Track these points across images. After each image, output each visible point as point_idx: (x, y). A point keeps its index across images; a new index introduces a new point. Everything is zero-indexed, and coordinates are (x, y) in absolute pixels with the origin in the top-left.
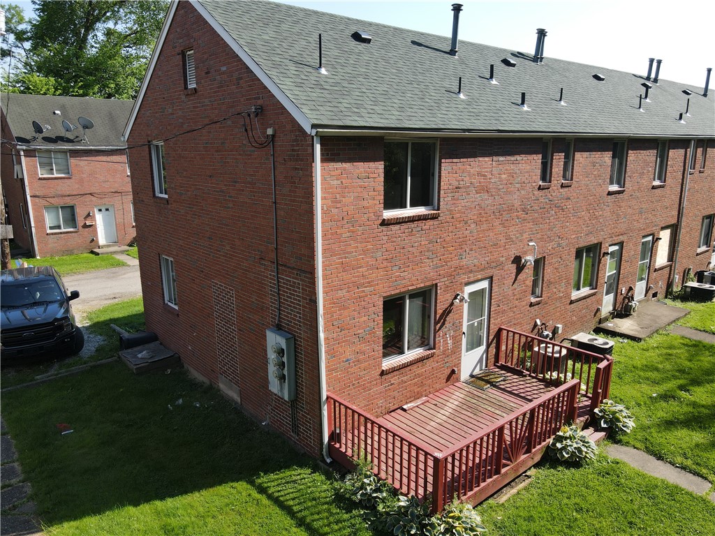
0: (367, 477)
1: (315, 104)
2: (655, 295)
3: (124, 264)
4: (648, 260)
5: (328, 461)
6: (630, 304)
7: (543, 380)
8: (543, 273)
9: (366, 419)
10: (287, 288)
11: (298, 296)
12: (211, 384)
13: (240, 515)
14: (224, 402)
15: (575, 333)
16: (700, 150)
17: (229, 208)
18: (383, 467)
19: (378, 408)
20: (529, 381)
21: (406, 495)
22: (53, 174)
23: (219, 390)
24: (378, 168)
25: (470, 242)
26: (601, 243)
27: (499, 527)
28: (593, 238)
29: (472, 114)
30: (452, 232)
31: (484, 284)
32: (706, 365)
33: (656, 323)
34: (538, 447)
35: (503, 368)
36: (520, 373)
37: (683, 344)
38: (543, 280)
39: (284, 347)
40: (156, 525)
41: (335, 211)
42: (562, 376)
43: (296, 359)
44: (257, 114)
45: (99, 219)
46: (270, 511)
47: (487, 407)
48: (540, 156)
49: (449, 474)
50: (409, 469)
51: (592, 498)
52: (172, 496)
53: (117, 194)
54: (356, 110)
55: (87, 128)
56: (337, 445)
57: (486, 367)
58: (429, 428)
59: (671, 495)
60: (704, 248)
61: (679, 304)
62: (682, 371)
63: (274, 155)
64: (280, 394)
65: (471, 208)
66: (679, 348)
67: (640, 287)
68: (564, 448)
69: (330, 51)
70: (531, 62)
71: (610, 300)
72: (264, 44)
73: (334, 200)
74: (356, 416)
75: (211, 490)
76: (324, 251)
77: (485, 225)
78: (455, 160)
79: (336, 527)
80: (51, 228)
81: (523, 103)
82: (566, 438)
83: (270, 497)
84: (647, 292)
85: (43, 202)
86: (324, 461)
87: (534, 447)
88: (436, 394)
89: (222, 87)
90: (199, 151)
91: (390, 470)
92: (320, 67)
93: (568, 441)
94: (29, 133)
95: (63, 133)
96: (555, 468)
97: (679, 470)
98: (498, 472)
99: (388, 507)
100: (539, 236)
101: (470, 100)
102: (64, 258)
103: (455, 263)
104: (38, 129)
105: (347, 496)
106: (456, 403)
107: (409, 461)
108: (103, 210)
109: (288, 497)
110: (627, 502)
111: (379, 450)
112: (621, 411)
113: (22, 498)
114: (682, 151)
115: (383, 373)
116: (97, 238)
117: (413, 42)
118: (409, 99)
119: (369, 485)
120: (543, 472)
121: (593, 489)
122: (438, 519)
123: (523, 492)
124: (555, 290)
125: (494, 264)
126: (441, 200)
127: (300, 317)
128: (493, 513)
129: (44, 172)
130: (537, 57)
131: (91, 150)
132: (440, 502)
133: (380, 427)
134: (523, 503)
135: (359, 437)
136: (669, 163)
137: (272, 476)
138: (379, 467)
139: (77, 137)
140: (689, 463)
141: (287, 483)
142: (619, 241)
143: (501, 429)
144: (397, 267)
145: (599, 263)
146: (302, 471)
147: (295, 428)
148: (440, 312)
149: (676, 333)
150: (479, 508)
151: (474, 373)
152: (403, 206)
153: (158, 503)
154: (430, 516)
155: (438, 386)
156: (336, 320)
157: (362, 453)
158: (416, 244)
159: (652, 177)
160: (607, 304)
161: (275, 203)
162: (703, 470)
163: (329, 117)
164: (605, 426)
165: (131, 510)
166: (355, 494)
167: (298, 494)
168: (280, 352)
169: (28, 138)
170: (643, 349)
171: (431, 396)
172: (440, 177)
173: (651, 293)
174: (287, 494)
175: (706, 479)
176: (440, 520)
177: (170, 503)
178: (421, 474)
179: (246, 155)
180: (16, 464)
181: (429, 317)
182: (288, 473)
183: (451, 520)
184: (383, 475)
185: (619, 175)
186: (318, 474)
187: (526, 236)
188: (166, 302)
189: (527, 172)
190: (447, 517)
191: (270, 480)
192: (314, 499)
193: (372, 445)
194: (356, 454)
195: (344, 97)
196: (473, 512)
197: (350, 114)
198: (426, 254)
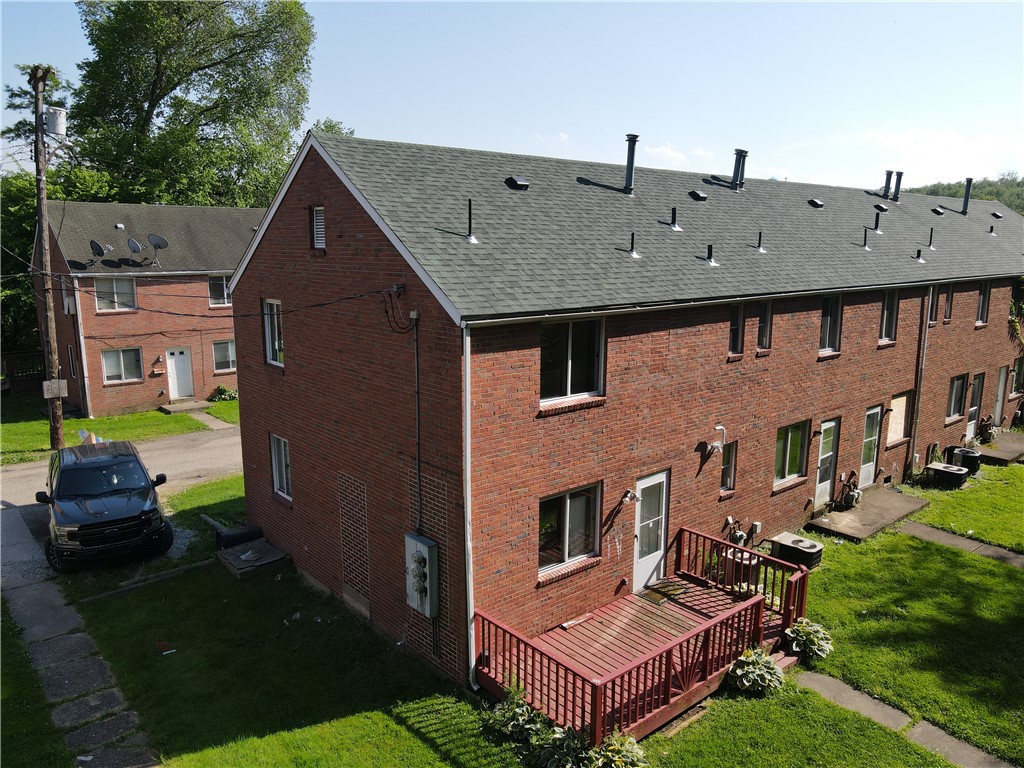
0: (519, 706)
1: (464, 287)
2: (887, 480)
3: (205, 428)
4: (876, 437)
5: (475, 688)
6: (852, 493)
7: (731, 593)
8: (736, 461)
9: (519, 640)
10: (430, 489)
11: (443, 499)
12: (332, 595)
13: (378, 748)
14: (351, 616)
15: (779, 532)
16: (942, 298)
17: (362, 390)
18: (538, 695)
19: (533, 626)
20: (714, 595)
21: (562, 727)
22: (114, 308)
23: (344, 602)
24: (534, 355)
25: (643, 430)
26: (811, 420)
27: (664, 763)
28: (799, 415)
29: (646, 280)
30: (620, 419)
31: (661, 478)
32: (933, 575)
33: (883, 518)
34: (715, 674)
35: (684, 577)
36: (704, 584)
37: (912, 547)
38: (735, 469)
39: (426, 556)
40: (286, 757)
41: (485, 406)
42: (753, 587)
43: (439, 569)
44: (400, 295)
45: (171, 365)
46: (411, 744)
47: (661, 625)
48: (728, 324)
49: (609, 702)
50: (565, 697)
51: (771, 732)
52: (300, 727)
53: (194, 333)
54: (510, 291)
55: (160, 247)
56: (486, 670)
57: (665, 575)
58: (592, 650)
59: (860, 729)
60: (955, 417)
61: (918, 492)
62: (902, 582)
63: (417, 340)
64: (419, 610)
65: (643, 391)
66: (904, 552)
67: (866, 473)
68: (745, 675)
69: (482, 210)
70: (728, 190)
71: (825, 488)
72: (407, 209)
73: (484, 394)
74: (508, 636)
75: (343, 720)
76: (473, 450)
77: (661, 409)
78: (623, 338)
79: (485, 762)
80: (109, 378)
81: (710, 257)
82: (748, 664)
83: (410, 728)
84: (876, 476)
85: (99, 344)
86: (470, 688)
87: (711, 674)
88: (603, 609)
89: (357, 255)
90: (327, 320)
91: (545, 698)
92: (469, 235)
93: (751, 666)
94: (84, 255)
95: (128, 254)
96: (734, 698)
97: (877, 701)
98: (666, 701)
99: (542, 739)
100: (729, 417)
101: (645, 259)
102: (126, 417)
103: (625, 455)
104: (97, 250)
105: (497, 727)
106: (626, 620)
107: (566, 688)
108: (177, 353)
109: (430, 729)
110: (810, 737)
111: (533, 675)
112: (817, 632)
113: (130, 729)
114: (918, 301)
115: (539, 586)
116: (168, 391)
117: (581, 180)
118: (571, 266)
119: (521, 715)
120: (720, 702)
121: (774, 722)
122: (596, 752)
123: (696, 725)
124: (751, 480)
125: (673, 454)
126: (608, 384)
127: (445, 523)
128: (660, 748)
129: (103, 305)
130: (736, 182)
131: (164, 277)
132: (599, 734)
133: (534, 649)
134: (693, 738)
135: (510, 661)
136: (900, 316)
137: (412, 705)
138: (533, 695)
139: (146, 259)
140: (889, 693)
141: (429, 713)
142: (835, 416)
143: (669, 653)
144: (556, 464)
145: (809, 444)
146: (445, 700)
147: (437, 649)
148: (606, 512)
149: (906, 529)
150: (645, 742)
151: (649, 584)
152: (564, 394)
153: (285, 734)
154: (587, 749)
155: (604, 600)
156: (485, 526)
157: (514, 680)
158: (578, 436)
159: (877, 335)
160: (822, 493)
161: (418, 393)
162: (905, 703)
163: (480, 305)
164: (798, 649)
165: (255, 741)
166: (506, 725)
167: (442, 725)
168: (422, 561)
169: (83, 262)
170: (861, 553)
171: (596, 611)
172: (606, 358)
173: (881, 478)
174: (429, 724)
175: (906, 712)
176: (599, 753)
177: (298, 734)
178: (579, 702)
179: (385, 335)
180: (115, 690)
181: (594, 518)
182: (430, 702)
183: (610, 754)
184: (537, 704)
185: (832, 336)
186: (463, 703)
187: (712, 418)
188: (276, 490)
189: (712, 344)
190: (607, 751)
191: (409, 709)
192: (460, 731)
193: (525, 670)
194: (507, 680)
195: (496, 273)
196: (636, 746)
197: (503, 297)
198: (590, 446)
